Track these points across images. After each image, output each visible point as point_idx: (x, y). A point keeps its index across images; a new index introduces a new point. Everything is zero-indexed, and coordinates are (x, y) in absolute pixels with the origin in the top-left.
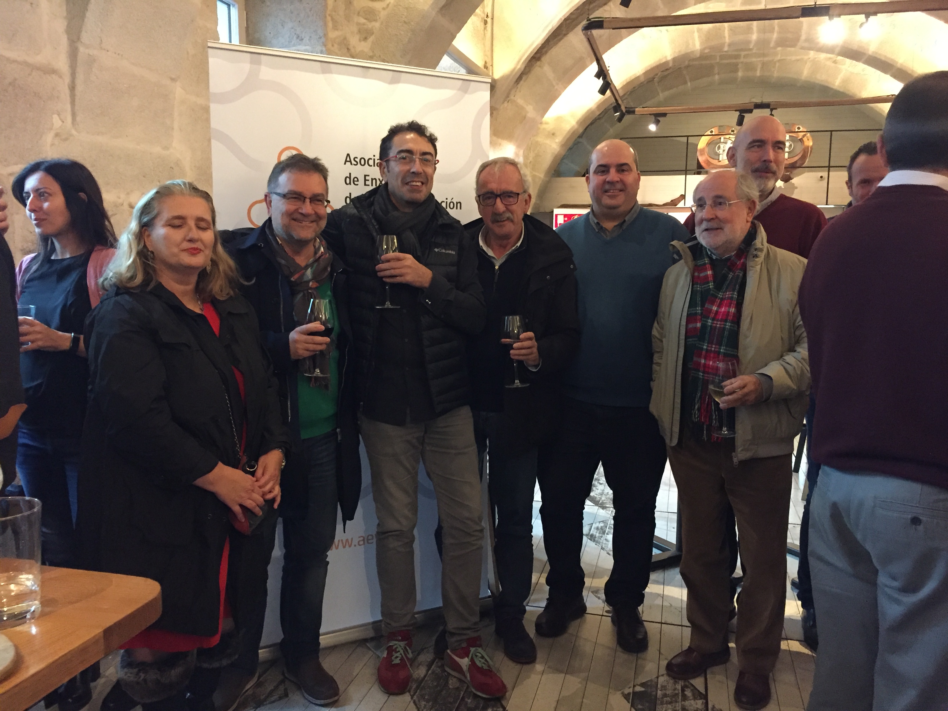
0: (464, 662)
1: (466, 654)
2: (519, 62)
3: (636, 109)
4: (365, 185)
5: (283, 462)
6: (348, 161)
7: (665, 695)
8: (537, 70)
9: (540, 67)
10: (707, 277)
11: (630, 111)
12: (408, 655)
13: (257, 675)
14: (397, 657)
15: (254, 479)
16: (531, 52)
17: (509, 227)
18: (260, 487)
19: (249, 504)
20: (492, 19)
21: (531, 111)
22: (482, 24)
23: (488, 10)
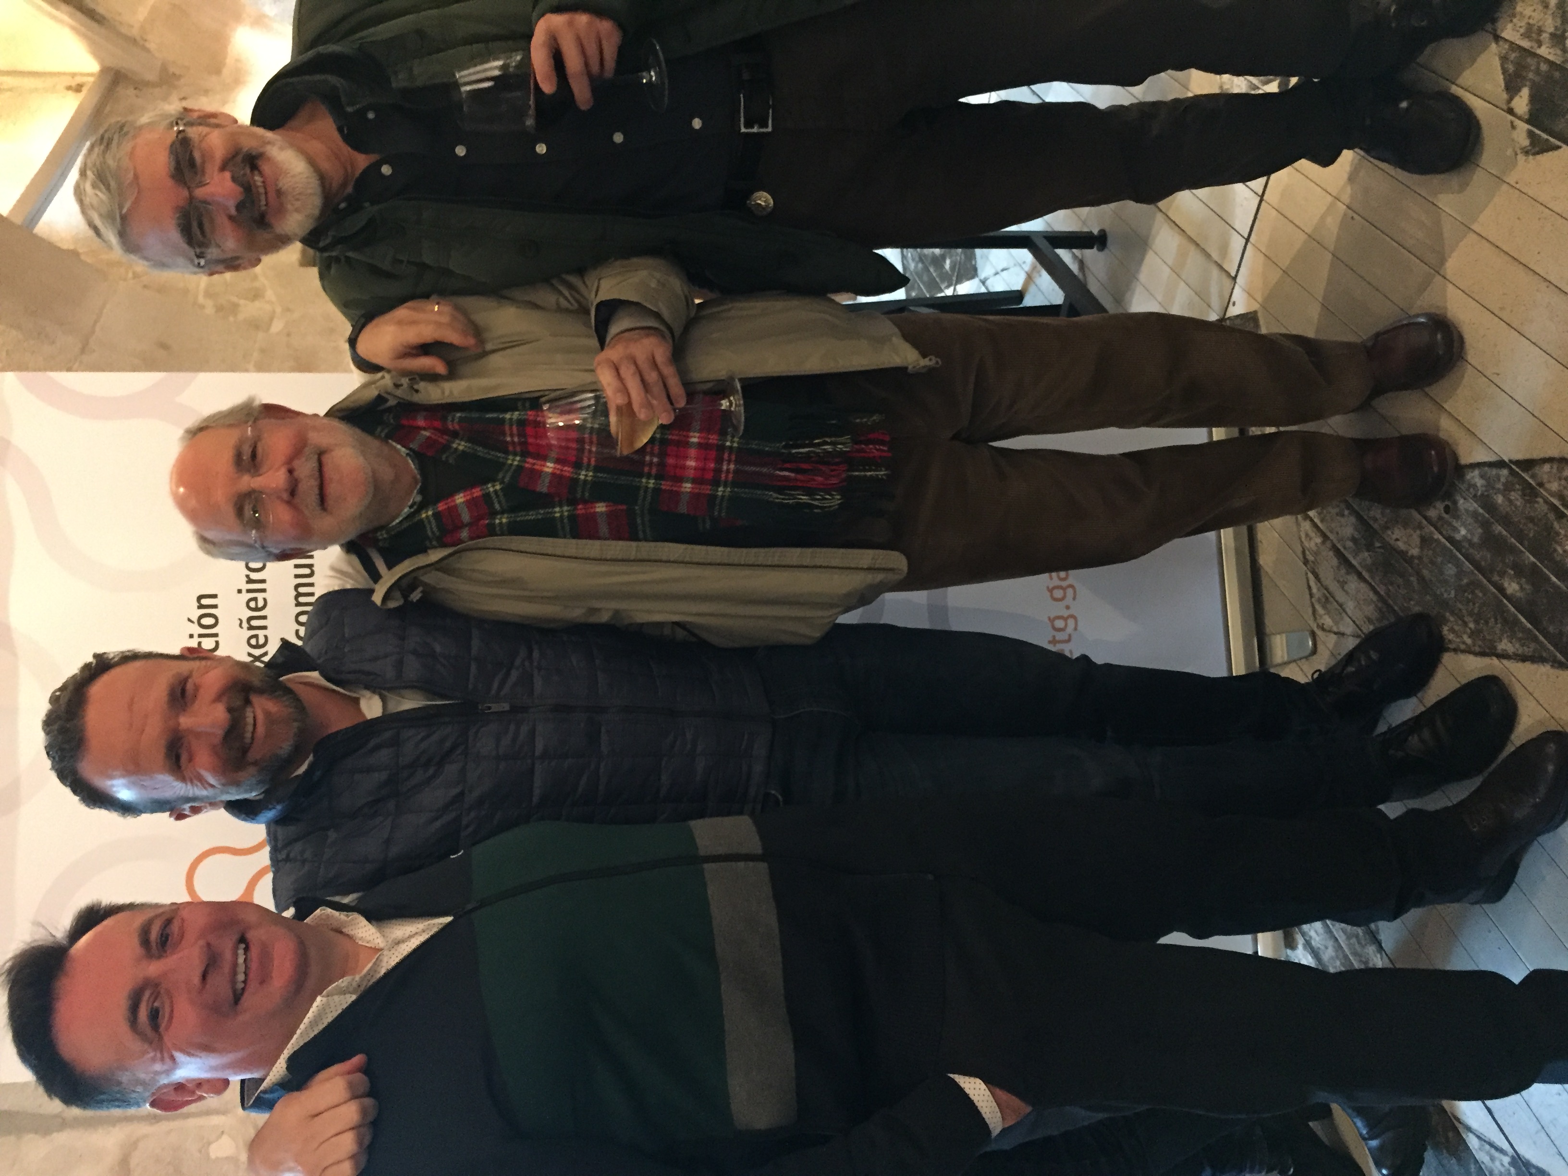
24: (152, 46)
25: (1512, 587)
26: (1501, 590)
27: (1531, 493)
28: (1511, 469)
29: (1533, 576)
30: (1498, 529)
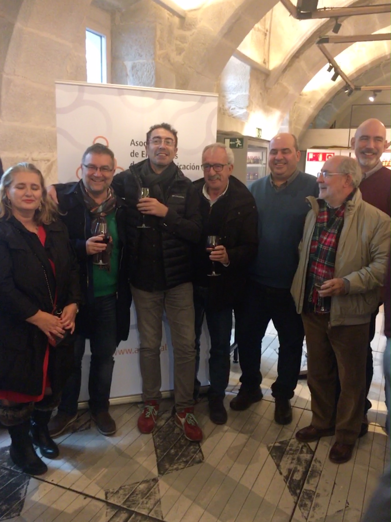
0: (183, 420)
1: (183, 416)
2: (284, 59)
3: (362, 87)
4: (142, 156)
5: (77, 310)
6: (133, 144)
7: (291, 450)
8: (296, 64)
9: (299, 62)
10: (324, 219)
11: (358, 89)
12: (154, 414)
13: (77, 416)
14: (148, 414)
15: (60, 319)
16: (293, 53)
17: (218, 184)
18: (62, 323)
19: (54, 332)
20: (270, 33)
21: (291, 90)
22: (263, 37)
23: (268, 27)
24: (276, 86)
25: (172, 451)
26: (172, 449)
27: (195, 452)
28: (199, 449)
29: (176, 454)
30: (185, 448)
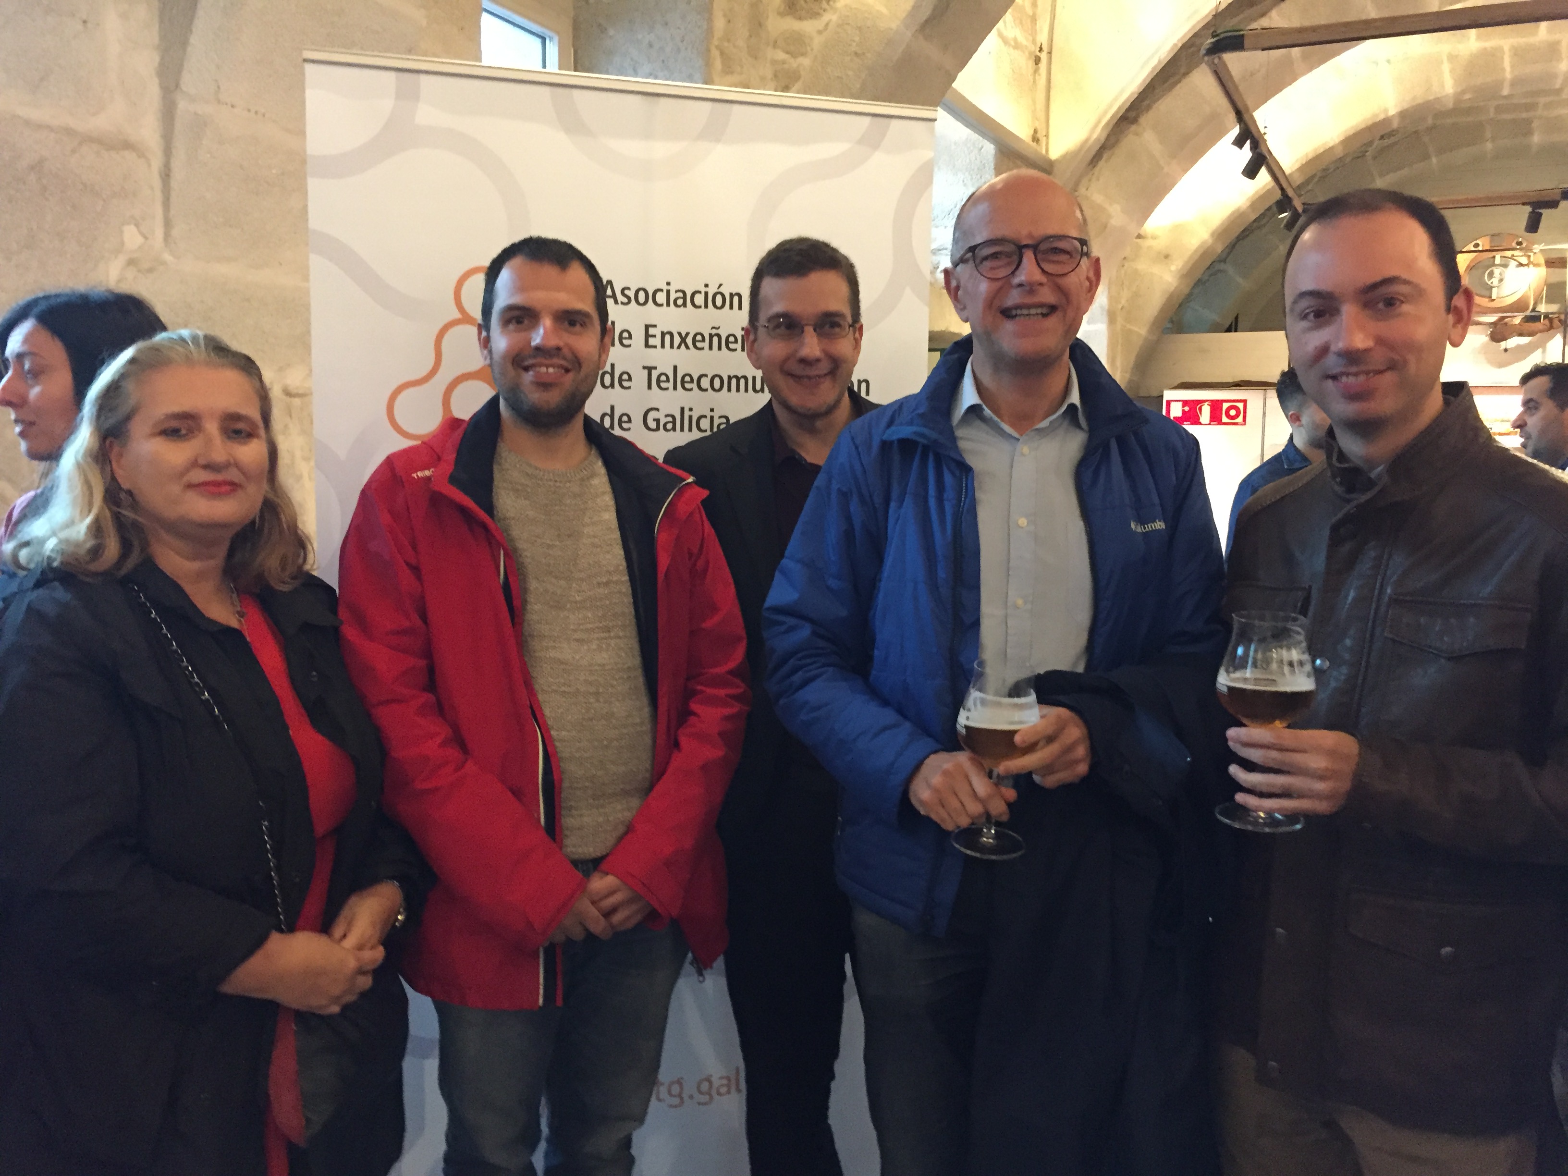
2: (1095, 127)
9: (1137, 134)
16: (1119, 108)
20: (1050, 53)
21: (1116, 216)
22: (1031, 63)
23: (1043, 38)
